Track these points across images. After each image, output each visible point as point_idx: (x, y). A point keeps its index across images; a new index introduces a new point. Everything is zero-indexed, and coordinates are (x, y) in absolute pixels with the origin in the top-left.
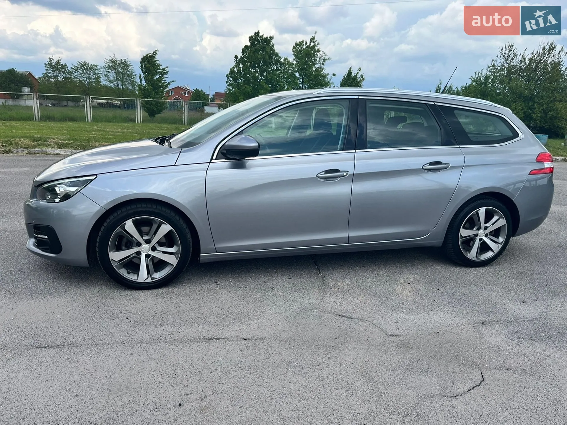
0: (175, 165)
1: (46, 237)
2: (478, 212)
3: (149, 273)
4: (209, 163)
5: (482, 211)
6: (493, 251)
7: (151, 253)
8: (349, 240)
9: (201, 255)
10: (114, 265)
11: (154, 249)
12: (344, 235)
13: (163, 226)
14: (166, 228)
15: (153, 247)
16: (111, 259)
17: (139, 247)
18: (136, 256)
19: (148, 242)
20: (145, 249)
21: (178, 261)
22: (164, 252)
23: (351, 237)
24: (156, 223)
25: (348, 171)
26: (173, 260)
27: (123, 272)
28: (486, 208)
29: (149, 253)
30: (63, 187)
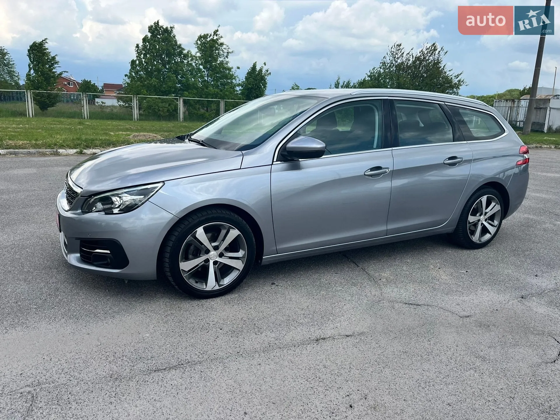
0: (240, 169)
1: (108, 252)
2: (482, 200)
3: (217, 280)
4: (271, 165)
5: (484, 199)
6: (490, 233)
7: (219, 259)
8: (387, 232)
9: (263, 257)
10: (184, 276)
11: (221, 255)
12: (383, 228)
13: (231, 231)
14: (234, 233)
15: (221, 253)
16: (182, 269)
17: (207, 254)
18: (205, 264)
19: (216, 248)
20: (213, 255)
21: (244, 265)
22: (231, 258)
23: (389, 229)
24: (225, 228)
25: (389, 168)
26: (239, 265)
27: (192, 282)
28: (486, 196)
29: (216, 260)
30: (126, 196)
